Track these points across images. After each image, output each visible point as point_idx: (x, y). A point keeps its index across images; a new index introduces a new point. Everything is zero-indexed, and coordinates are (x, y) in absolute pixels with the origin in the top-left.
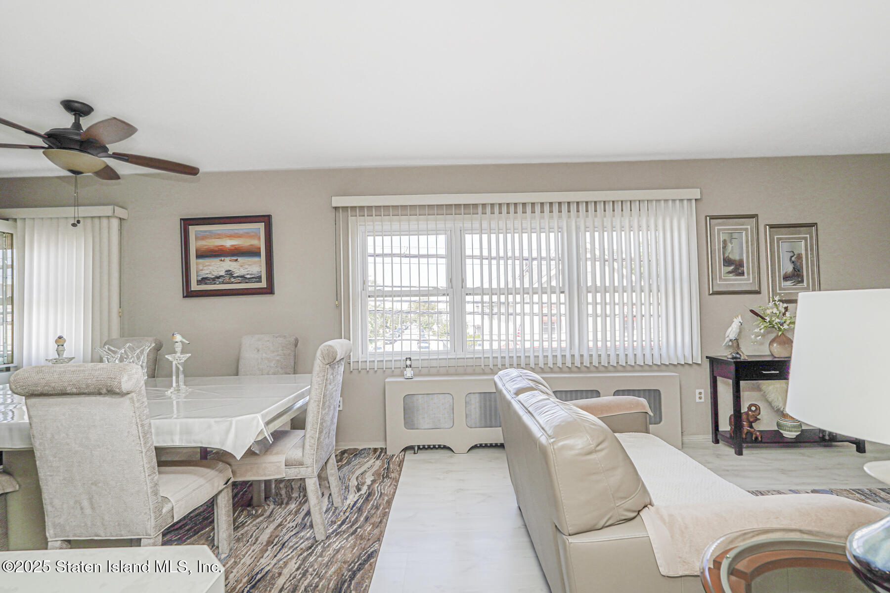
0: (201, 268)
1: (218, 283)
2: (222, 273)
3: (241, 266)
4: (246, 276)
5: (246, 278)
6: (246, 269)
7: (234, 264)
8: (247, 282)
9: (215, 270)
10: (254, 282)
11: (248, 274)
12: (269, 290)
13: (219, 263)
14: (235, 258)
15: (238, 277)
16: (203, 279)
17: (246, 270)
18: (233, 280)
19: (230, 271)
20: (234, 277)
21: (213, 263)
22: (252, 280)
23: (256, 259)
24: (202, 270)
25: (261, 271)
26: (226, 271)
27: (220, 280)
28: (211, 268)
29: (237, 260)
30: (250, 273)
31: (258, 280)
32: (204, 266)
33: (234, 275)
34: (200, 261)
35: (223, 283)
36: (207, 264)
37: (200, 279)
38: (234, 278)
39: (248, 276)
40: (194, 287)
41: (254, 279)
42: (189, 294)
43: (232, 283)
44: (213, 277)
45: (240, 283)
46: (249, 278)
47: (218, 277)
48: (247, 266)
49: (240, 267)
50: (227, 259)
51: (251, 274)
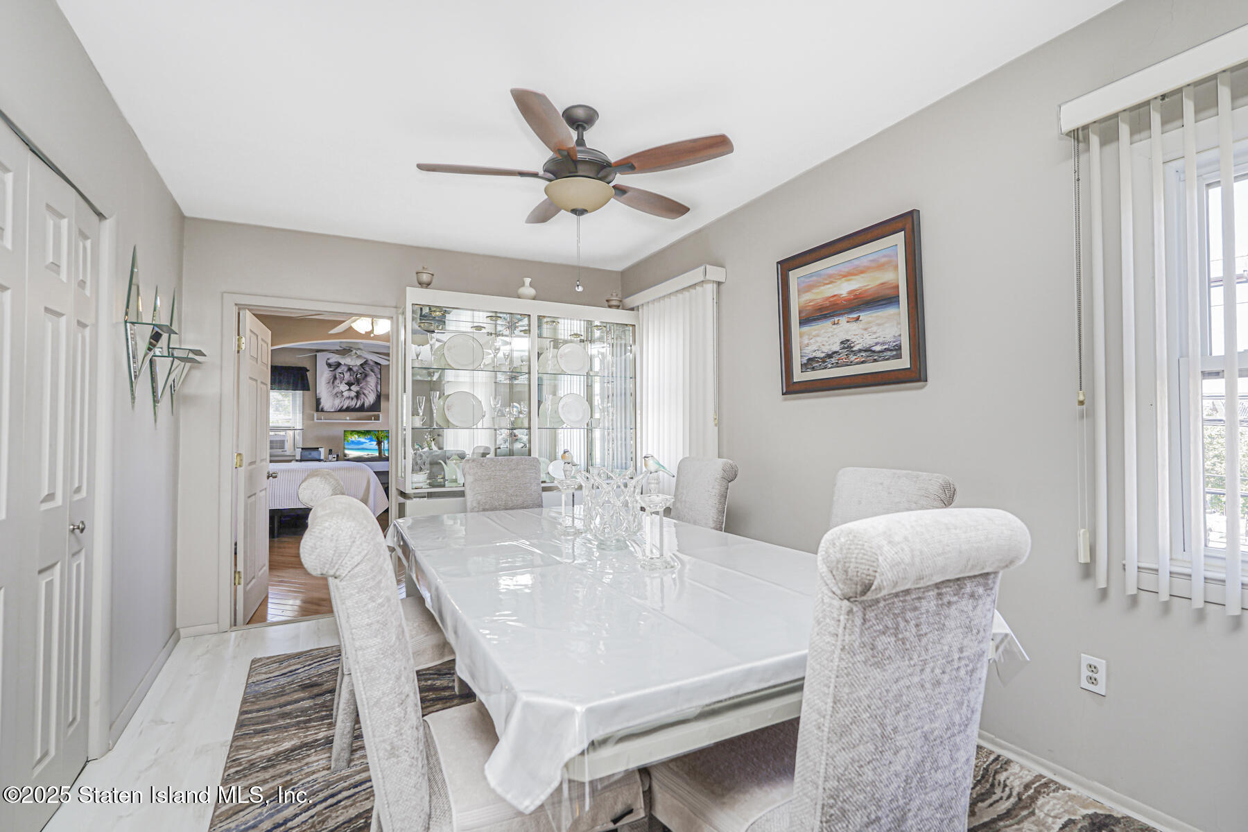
1: (830, 366)
2: (836, 347)
3: (866, 329)
4: (874, 348)
5: (874, 352)
6: (875, 333)
7: (854, 326)
8: (875, 361)
9: (824, 343)
10: (887, 359)
11: (877, 344)
12: (916, 374)
13: (831, 330)
14: (855, 316)
15: (860, 351)
16: (810, 360)
17: (874, 336)
18: (852, 358)
19: (848, 340)
20: (855, 353)
21: (823, 331)
22: (885, 354)
23: (890, 311)
24: (808, 345)
25: (900, 335)
26: (842, 343)
27: (833, 360)
28: (818, 339)
29: (858, 319)
30: (881, 340)
31: (895, 353)
32: (811, 337)
33: (854, 349)
34: (806, 329)
35: (837, 365)
36: (814, 333)
37: (805, 362)
38: (855, 355)
39: (878, 348)
40: (798, 376)
41: (889, 353)
42: (792, 388)
43: (851, 364)
44: (823, 355)
45: (863, 362)
46: (880, 352)
47: (830, 356)
48: (874, 329)
49: (863, 332)
50: (843, 319)
51: (883, 344)
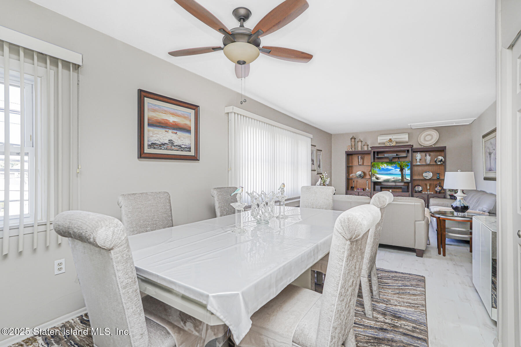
0: (151, 135)
1: (163, 149)
2: (167, 142)
3: (179, 138)
4: (182, 146)
5: (182, 147)
6: (182, 141)
7: (175, 135)
8: (182, 151)
9: (161, 138)
10: (186, 151)
11: (183, 145)
12: (195, 158)
13: (164, 133)
14: (175, 132)
15: (177, 146)
16: (152, 143)
17: (182, 142)
18: (173, 148)
19: (172, 140)
20: (175, 146)
21: (160, 133)
22: (185, 149)
24: (152, 136)
26: (169, 140)
27: (165, 147)
28: (158, 136)
29: (176, 133)
30: (184, 144)
31: (188, 149)
32: (154, 133)
33: (174, 144)
34: (151, 129)
35: (167, 149)
36: (156, 132)
37: (150, 144)
38: (174, 147)
39: (183, 146)
40: (147, 150)
41: (187, 149)
42: (142, 155)
43: (173, 150)
44: (160, 143)
45: (177, 150)
46: (184, 148)
47: (164, 144)
48: (182, 139)
49: (178, 139)
50: (170, 131)
51: (185, 145)
